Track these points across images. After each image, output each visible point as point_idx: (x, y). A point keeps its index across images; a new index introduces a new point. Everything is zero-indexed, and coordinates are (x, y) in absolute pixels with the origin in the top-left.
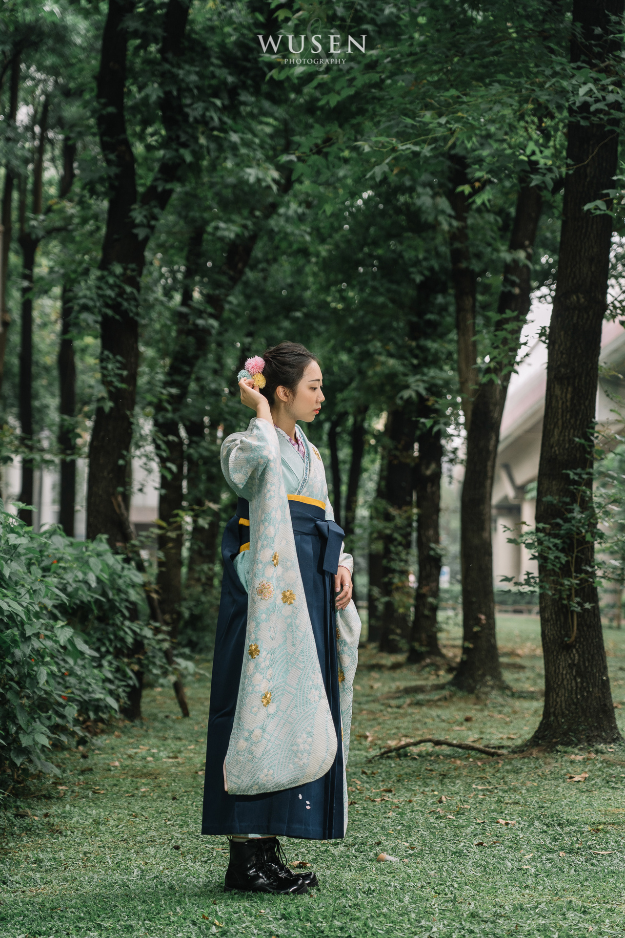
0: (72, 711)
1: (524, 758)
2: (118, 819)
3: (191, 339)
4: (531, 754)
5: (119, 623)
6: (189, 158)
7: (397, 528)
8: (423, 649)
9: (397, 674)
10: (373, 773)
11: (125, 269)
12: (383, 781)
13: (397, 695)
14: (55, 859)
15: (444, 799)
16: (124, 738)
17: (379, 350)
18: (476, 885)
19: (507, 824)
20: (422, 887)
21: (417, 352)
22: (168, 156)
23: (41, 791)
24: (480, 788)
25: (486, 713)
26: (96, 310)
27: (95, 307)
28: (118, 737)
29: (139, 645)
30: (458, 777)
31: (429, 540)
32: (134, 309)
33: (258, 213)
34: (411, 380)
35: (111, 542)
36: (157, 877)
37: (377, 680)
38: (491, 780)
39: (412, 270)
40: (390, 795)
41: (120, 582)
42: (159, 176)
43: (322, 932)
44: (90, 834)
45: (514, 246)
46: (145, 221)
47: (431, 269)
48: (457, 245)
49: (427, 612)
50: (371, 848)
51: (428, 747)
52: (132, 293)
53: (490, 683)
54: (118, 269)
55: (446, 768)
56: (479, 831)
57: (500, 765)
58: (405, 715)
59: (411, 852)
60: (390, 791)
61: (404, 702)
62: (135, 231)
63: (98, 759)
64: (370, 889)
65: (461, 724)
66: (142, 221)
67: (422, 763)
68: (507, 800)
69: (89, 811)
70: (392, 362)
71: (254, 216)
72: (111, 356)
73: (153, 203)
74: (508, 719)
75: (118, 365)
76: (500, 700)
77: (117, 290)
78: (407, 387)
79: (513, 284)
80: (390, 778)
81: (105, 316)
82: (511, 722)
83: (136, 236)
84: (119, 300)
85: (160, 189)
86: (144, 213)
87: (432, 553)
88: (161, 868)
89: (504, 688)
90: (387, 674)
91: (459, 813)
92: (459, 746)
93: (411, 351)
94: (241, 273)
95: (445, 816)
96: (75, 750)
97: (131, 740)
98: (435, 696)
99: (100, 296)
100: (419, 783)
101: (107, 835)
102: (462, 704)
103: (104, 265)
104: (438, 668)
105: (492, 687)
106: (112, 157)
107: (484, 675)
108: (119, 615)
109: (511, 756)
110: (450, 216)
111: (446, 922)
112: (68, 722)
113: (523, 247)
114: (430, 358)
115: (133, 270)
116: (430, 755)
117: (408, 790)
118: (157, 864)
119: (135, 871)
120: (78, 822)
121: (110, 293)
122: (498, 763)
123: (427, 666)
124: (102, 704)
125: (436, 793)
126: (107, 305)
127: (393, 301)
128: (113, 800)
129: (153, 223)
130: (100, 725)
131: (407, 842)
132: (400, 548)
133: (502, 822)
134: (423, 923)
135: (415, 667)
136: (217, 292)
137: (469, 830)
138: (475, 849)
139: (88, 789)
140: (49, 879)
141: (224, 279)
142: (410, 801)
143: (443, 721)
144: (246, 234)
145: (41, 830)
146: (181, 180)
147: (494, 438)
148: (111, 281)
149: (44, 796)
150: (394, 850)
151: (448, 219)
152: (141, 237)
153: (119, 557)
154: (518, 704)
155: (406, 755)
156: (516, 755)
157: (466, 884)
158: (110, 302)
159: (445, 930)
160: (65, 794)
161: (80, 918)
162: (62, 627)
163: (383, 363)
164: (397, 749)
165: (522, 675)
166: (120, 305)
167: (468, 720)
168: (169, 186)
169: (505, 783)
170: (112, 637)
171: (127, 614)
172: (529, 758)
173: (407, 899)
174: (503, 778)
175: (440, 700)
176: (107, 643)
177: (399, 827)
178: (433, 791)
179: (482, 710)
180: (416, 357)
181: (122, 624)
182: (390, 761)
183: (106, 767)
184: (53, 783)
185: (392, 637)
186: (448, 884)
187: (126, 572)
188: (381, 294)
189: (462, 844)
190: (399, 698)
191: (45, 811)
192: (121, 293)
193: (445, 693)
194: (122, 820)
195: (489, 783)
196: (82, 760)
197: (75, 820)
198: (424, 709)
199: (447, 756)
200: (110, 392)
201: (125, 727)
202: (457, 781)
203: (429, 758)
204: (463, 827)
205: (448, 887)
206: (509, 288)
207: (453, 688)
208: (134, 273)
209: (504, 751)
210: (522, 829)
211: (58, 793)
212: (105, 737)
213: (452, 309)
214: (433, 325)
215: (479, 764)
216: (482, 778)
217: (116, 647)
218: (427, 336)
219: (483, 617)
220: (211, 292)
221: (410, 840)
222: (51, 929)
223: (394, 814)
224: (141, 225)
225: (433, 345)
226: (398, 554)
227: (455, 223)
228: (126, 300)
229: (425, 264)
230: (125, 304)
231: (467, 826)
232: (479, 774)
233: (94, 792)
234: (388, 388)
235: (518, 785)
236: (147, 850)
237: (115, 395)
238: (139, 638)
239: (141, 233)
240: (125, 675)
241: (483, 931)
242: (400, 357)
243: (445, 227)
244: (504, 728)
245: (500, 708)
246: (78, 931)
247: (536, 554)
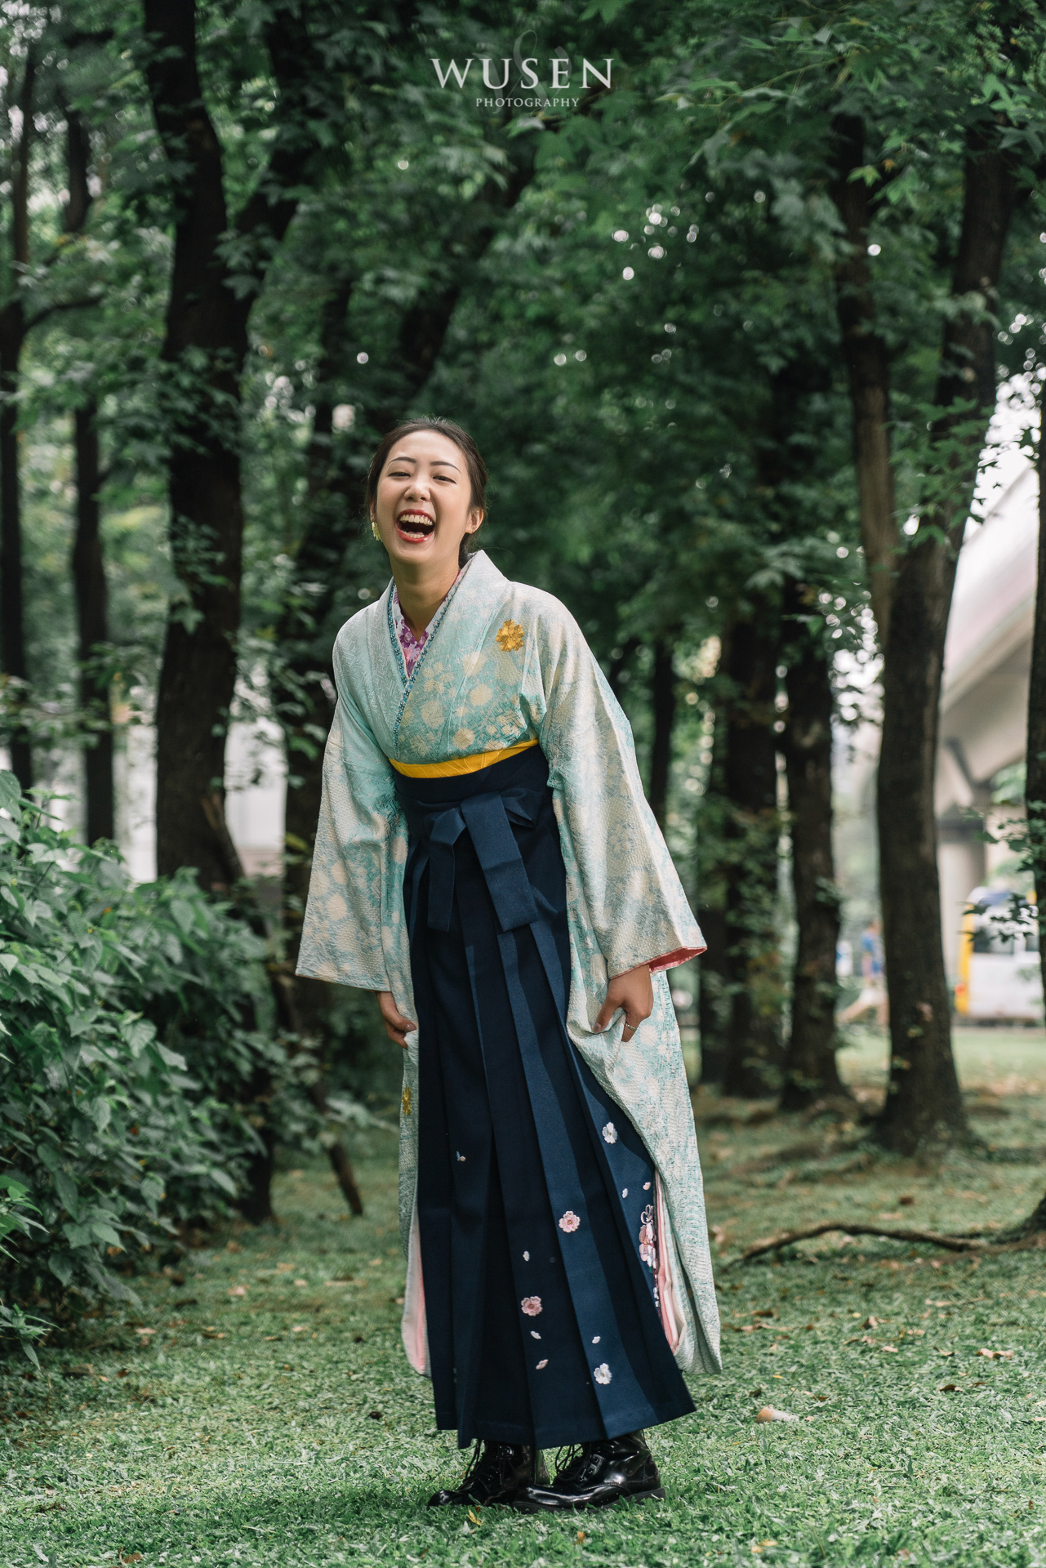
0: (154, 1189)
1: (1021, 1250)
2: (260, 1375)
3: (338, 498)
4: (1035, 1243)
5: (223, 1035)
6: (326, 139)
7: (752, 851)
8: (811, 1084)
9: (762, 1132)
10: (734, 1287)
11: (212, 358)
12: (754, 1299)
13: (766, 1165)
14: (149, 1441)
15: (873, 1322)
16: (247, 1254)
17: (704, 506)
18: (946, 1449)
19: (997, 1357)
20: (847, 1456)
21: (776, 508)
22: (286, 136)
23: (105, 1338)
24: (940, 1304)
25: (939, 1190)
26: (159, 438)
27: (157, 431)
28: (235, 1251)
29: (263, 1078)
30: (897, 1287)
31: (814, 873)
32: (232, 435)
33: (458, 248)
34: (771, 553)
35: (203, 882)
36: (347, 1459)
37: (724, 1145)
38: (960, 1291)
39: (760, 347)
40: (770, 1320)
41: (224, 955)
42: (270, 175)
43: (669, 1525)
44: (211, 1400)
45: (959, 288)
46: (247, 262)
47: (799, 345)
48: (850, 290)
49: (816, 1012)
50: (744, 1402)
51: (837, 1240)
52: (227, 404)
53: (945, 1134)
54: (198, 359)
55: (873, 1274)
56: (944, 1369)
57: (975, 1266)
58: (783, 1199)
59: (821, 1404)
60: (768, 1314)
61: (780, 1178)
62: (230, 282)
63: (202, 1288)
64: (747, 1462)
65: (893, 1210)
66: (241, 264)
67: (825, 1269)
68: (994, 1319)
69: (201, 1363)
70: (730, 528)
71: (452, 255)
72: (192, 527)
73: (260, 229)
74: (983, 1199)
75: (205, 543)
76: (965, 1166)
77: (197, 399)
78: (763, 566)
79: (961, 362)
80: (766, 1295)
81: (176, 448)
82: (989, 1202)
83: (231, 292)
84: (203, 417)
85: (273, 200)
86: (245, 248)
87: (821, 897)
88: (351, 1448)
89: (972, 1144)
90: (741, 1134)
91: (903, 1343)
92: (895, 1235)
93: (765, 506)
94: (429, 368)
95: (878, 1348)
96: (156, 1274)
97: (259, 1256)
98: (839, 1163)
99: (166, 411)
100: (823, 1301)
101: (241, 1402)
102: (892, 1178)
103: (171, 350)
104: (840, 1118)
105: (950, 1144)
106: (178, 143)
107: (931, 1121)
108: (223, 1019)
109: (996, 1248)
110: (836, 234)
111: (898, 1504)
112: (149, 1209)
113: (977, 287)
114: (803, 518)
115: (227, 360)
116: (839, 1254)
117: (804, 1312)
118: (342, 1442)
119: (304, 1452)
120: (183, 1383)
121: (186, 405)
122: (971, 1262)
123: (821, 1114)
124: (204, 1184)
125: (856, 1315)
126: (180, 429)
127: (726, 411)
128: (243, 1347)
129: (262, 265)
130: (199, 1234)
131: (810, 1390)
132: (760, 890)
133: (985, 1351)
134: (855, 1504)
135: (796, 1119)
136: (386, 403)
137: (925, 1369)
138: (940, 1396)
139: (193, 1332)
140: (143, 1470)
141: (397, 379)
142: (809, 1328)
143: (858, 1206)
144: (440, 288)
145: (116, 1397)
146: (314, 182)
147: (934, 661)
148: (186, 381)
149: (113, 1347)
150: (788, 1403)
151: (832, 239)
152: (241, 294)
153: (222, 907)
154: (999, 1173)
155: (793, 1257)
156: (1005, 1247)
157: (928, 1449)
158: (185, 422)
159: (897, 1515)
160: (151, 1341)
161: (214, 1522)
162: (135, 1022)
163: (711, 532)
164: (777, 1246)
165: (1004, 1126)
166: (205, 426)
167: (906, 1202)
168: (290, 194)
169: (988, 1295)
170: (212, 1062)
171: (237, 1017)
172: (1029, 1251)
173: (820, 1475)
174: (983, 1286)
175: (848, 1170)
176: (205, 1074)
177: (794, 1369)
178: (851, 1312)
179: (931, 1186)
180: (775, 517)
181: (230, 1034)
182: (763, 1269)
183: (221, 1297)
184: (127, 1324)
185: (749, 1062)
186: (895, 1449)
187: (232, 938)
188: (702, 398)
189: (915, 1390)
190: (769, 1170)
191: (118, 1366)
192: (207, 405)
193: (859, 1156)
194: (267, 1376)
195: (957, 1295)
196: (173, 1290)
197: (177, 1379)
198: (820, 1189)
199: (872, 1257)
200: (193, 594)
201: (246, 1234)
202: (896, 1295)
203: (837, 1260)
204: (913, 1364)
205: (896, 1454)
206: (952, 370)
207: (874, 1148)
208: (230, 366)
209: (982, 1242)
210: (1026, 1364)
211: (139, 1340)
212: (209, 1252)
213: (841, 421)
214: (805, 455)
215: (936, 1264)
216: (942, 1288)
217: (220, 1082)
218: (795, 477)
219: (926, 1009)
220: (374, 403)
221: (816, 1388)
222: (162, 1541)
223: (782, 1349)
224: (240, 271)
225: (806, 494)
226: (757, 900)
227: (847, 248)
228: (218, 417)
229: (786, 335)
230: (215, 425)
231: (922, 1362)
232: (935, 1281)
233: (207, 1336)
234: (722, 581)
235: (1013, 1296)
236: (321, 1421)
237: (204, 598)
238: (261, 1064)
239: (240, 286)
240: (239, 1134)
241: (968, 1513)
242: (745, 519)
243: (827, 253)
244: (976, 1213)
245: (964, 1181)
246: (212, 1542)
247: (1030, 861)
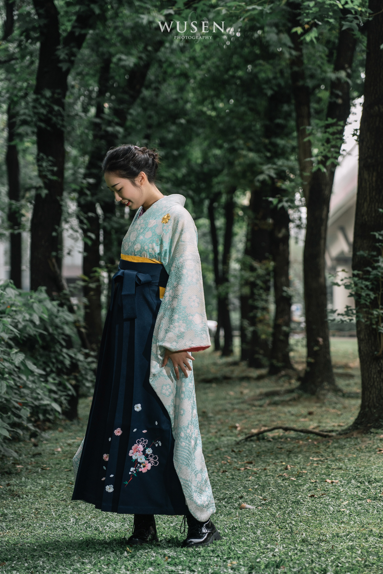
0: (26, 412)
1: (347, 438)
2: (60, 486)
3: (103, 142)
4: (352, 435)
5: (58, 350)
6: (97, 11)
7: (259, 277)
8: (280, 364)
9: (261, 383)
10: (240, 451)
11: (53, 93)
12: (246, 456)
13: (260, 397)
14: (15, 513)
15: (289, 467)
16: (65, 432)
17: (242, 146)
18: (307, 522)
19: (332, 482)
20: (270, 524)
21: (270, 147)
22: (82, 10)
23: (4, 469)
24: (315, 459)
25: (324, 409)
26: (32, 124)
27: (32, 121)
28: (61, 432)
29: (74, 366)
30: (300, 452)
31: (282, 285)
32: (61, 122)
33: (150, 48)
34: (265, 168)
35: (48, 292)
36: (87, 523)
37: (246, 388)
38: (323, 454)
39: (265, 86)
40: (251, 465)
41: (57, 321)
42: (76, 24)
43: (200, 553)
44: (40, 496)
45: (337, 69)
46: (67, 57)
47: (279, 85)
48: (296, 69)
49: (282, 337)
50: (236, 500)
51: (281, 432)
52: (59, 111)
53: (327, 387)
54: (48, 94)
55: (292, 446)
56: (312, 488)
57: (330, 444)
58: (265, 412)
59: (264, 502)
60: (251, 463)
61: (265, 403)
62: (60, 65)
63: (46, 447)
64: (234, 526)
65: (305, 417)
66: (64, 58)
67: (275, 443)
68: (333, 467)
69: (38, 481)
70: (251, 155)
71: (147, 50)
72: (45, 157)
73: (72, 45)
74: (339, 413)
75: (50, 163)
76: (334, 399)
77: (47, 109)
78: (262, 172)
79: (337, 96)
80: (251, 454)
81: (39, 128)
82: (342, 414)
83: (61, 68)
84: (50, 115)
85: (77, 34)
86: (66, 52)
87: (284, 294)
88: (90, 517)
89: (337, 391)
90: (253, 384)
91: (299, 476)
92: (302, 431)
93: (265, 146)
94: (139, 92)
95: (289, 478)
96: (28, 441)
97: (70, 434)
98: (287, 398)
99: (35, 113)
100: (272, 457)
101: (52, 497)
102: (307, 403)
103: (38, 90)
104: (290, 378)
105: (329, 390)
106: (41, 11)
107: (322, 382)
108: (58, 345)
109: (339, 437)
110: (290, 47)
111: (284, 546)
112: (23, 420)
113: (344, 69)
114: (279, 151)
115: (59, 94)
116: (281, 438)
117: (264, 462)
118: (86, 515)
119: (72, 519)
120: (31, 489)
121: (43, 111)
122: (329, 442)
123: (283, 376)
124: (49, 408)
125: (284, 463)
126: (41, 120)
127: (251, 110)
128: (56, 474)
129: (73, 58)
130: (48, 424)
131: (261, 496)
132: (261, 291)
133: (328, 481)
134: (269, 546)
135: (274, 378)
136: (122, 107)
137: (305, 487)
138: (309, 499)
139: (37, 467)
140: (12, 526)
141: (126, 97)
142: (265, 469)
143: (293, 415)
144: (142, 63)
145: (5, 495)
146: (93, 27)
147: (325, 209)
148: (43, 101)
149: (7, 473)
150: (252, 501)
151: (289, 50)
152: (64, 69)
153: (55, 303)
154: (347, 402)
155: (263, 439)
156: (341, 436)
157: (301, 522)
158: (43, 117)
159: (284, 550)
160: (21, 471)
161: (35, 549)
162: (16, 353)
163: (245, 156)
164: (258, 434)
165: (352, 382)
166: (50, 119)
167: (310, 413)
168: (83, 32)
169: (333, 455)
170: (54, 360)
171: (64, 344)
172: (351, 438)
173: (259, 532)
174: (332, 452)
175: (290, 400)
176: (51, 365)
177: (256, 487)
178: (282, 462)
179: (321, 407)
180: (269, 151)
181: (61, 351)
182: (252, 443)
183: (51, 452)
184: (13, 463)
185: (257, 356)
186: (288, 522)
187: (61, 314)
188: (242, 105)
189: (300, 496)
190: (261, 400)
191: (7, 482)
192: (51, 111)
193: (295, 395)
194: (62, 487)
195: (322, 456)
196: (33, 448)
197: (29, 487)
198: (280, 407)
199: (293, 439)
200: (45, 183)
201: (66, 424)
202: (300, 455)
203: (280, 440)
204: (301, 485)
205: (288, 524)
206: (334, 99)
207: (300, 392)
208: (60, 96)
209: (334, 434)
210: (342, 486)
211: (17, 470)
212: (50, 432)
213: (294, 115)
214: (282, 127)
215: (315, 443)
216: (317, 453)
217: (57, 368)
218: (277, 135)
219: (321, 340)
220: (117, 107)
221: (264, 495)
222: (14, 557)
223: (253, 478)
224: (64, 61)
225: (281, 142)
226: (260, 295)
227: (294, 53)
228: (56, 116)
229: (274, 82)
230: (54, 119)
231: (304, 485)
232: (315, 450)
233: (42, 469)
234: (249, 174)
235: (343, 457)
236: (80, 506)
237: (48, 184)
238: (74, 361)
239: (64, 66)
240: (65, 387)
241: (310, 550)
242: (258, 151)
243: (287, 56)
244: (336, 419)
245: (334, 405)
246: (33, 558)
247: (353, 293)
